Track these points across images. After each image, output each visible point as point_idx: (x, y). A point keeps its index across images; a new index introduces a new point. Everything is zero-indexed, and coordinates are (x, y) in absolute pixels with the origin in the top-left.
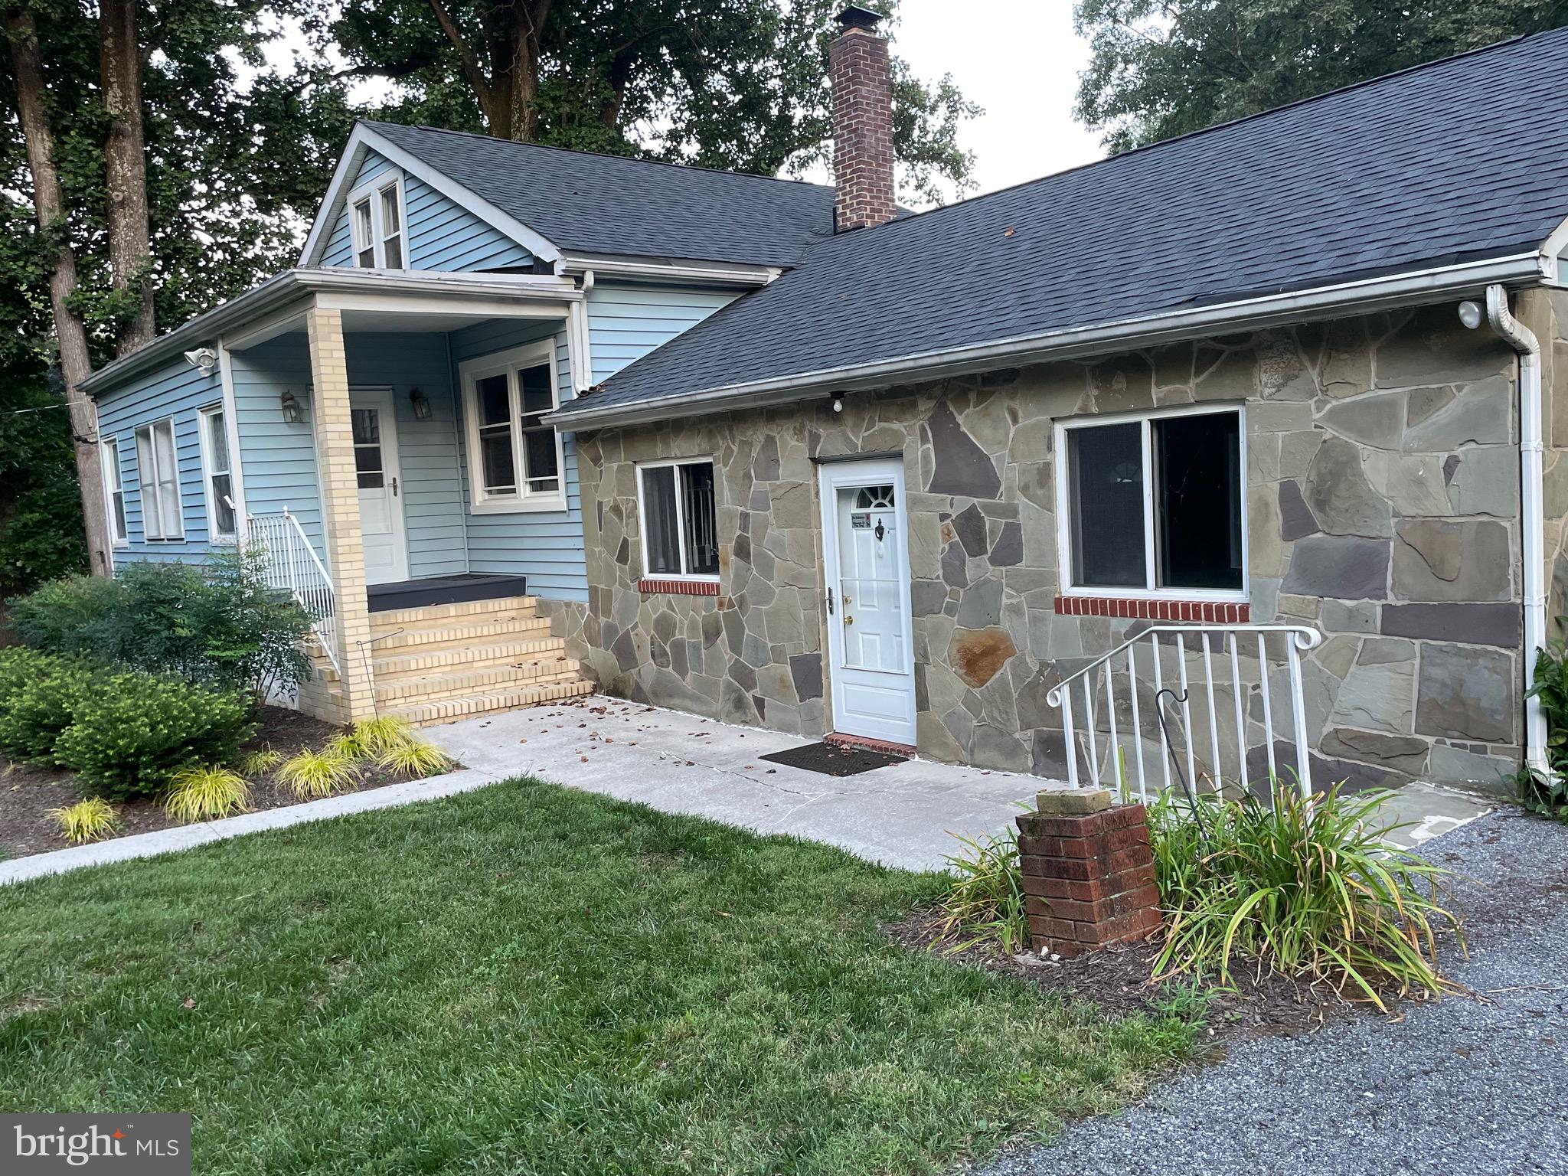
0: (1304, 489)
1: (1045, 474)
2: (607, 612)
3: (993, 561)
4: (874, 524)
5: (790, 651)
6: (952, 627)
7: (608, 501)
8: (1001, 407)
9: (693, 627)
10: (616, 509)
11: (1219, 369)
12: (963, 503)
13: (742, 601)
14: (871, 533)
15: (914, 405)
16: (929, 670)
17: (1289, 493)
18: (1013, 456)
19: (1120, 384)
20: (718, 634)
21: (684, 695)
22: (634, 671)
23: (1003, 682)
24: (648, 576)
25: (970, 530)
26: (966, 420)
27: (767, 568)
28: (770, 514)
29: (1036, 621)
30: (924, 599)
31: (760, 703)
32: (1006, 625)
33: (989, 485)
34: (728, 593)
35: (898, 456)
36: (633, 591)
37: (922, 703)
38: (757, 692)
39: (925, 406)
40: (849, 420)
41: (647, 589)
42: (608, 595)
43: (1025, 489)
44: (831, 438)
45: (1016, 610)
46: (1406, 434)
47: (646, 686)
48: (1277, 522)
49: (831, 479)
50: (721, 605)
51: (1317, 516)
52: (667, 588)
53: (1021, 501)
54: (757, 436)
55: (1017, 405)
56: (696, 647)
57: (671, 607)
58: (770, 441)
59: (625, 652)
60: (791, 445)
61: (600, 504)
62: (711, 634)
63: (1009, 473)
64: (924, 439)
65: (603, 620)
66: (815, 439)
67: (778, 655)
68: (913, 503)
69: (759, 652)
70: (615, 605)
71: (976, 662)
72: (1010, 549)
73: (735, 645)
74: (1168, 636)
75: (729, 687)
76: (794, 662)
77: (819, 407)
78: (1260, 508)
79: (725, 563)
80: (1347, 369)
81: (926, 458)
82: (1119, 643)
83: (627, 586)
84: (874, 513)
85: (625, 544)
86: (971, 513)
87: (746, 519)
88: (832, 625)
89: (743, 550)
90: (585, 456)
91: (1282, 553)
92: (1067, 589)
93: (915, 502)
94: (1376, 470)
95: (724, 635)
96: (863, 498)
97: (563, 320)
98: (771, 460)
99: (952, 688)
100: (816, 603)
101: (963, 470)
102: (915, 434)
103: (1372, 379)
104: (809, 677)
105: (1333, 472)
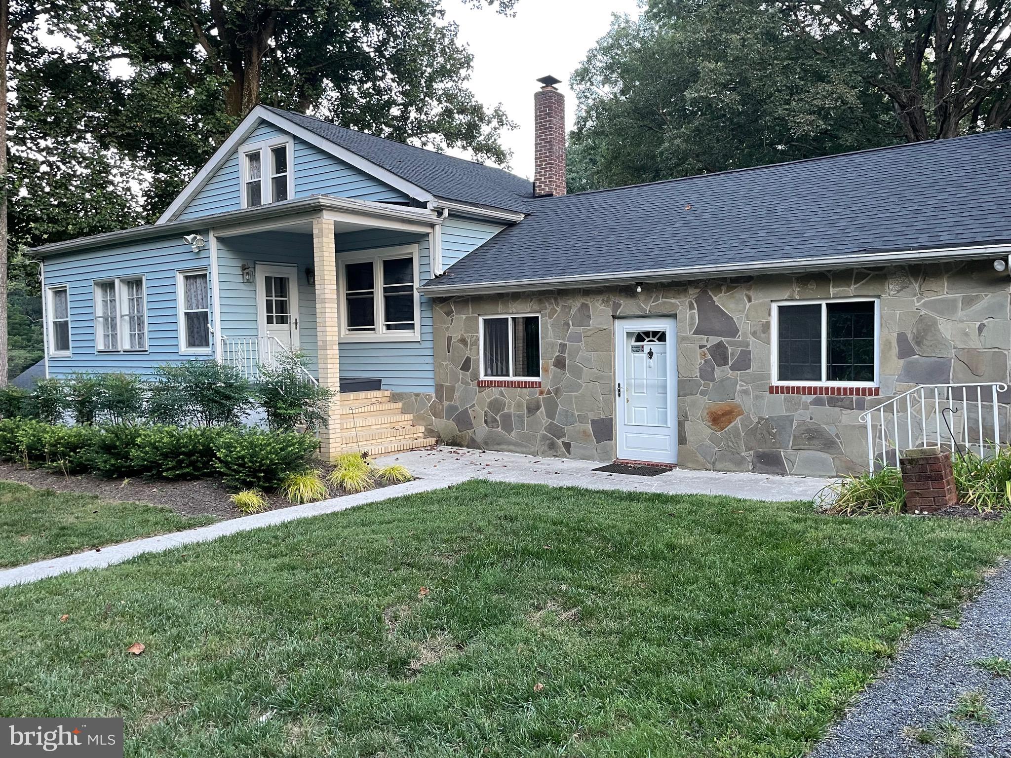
0: (910, 336)
1: (767, 327)
2: (450, 398)
3: (732, 368)
4: (647, 350)
5: (591, 416)
6: (703, 403)
7: (456, 336)
8: (741, 294)
9: (519, 406)
10: (463, 341)
11: (867, 282)
12: (714, 340)
13: (557, 391)
14: (644, 355)
15: (686, 291)
16: (688, 425)
17: (902, 339)
18: (747, 317)
19: (812, 286)
20: (538, 408)
21: (510, 443)
22: (470, 432)
23: (736, 428)
24: (482, 377)
25: (719, 354)
26: (721, 300)
27: (577, 372)
28: (582, 345)
29: (757, 397)
30: (684, 388)
31: (567, 446)
32: (738, 400)
33: (733, 331)
34: (547, 386)
35: (674, 316)
36: (473, 386)
37: (682, 440)
38: (566, 440)
39: (693, 292)
40: (642, 298)
41: (483, 385)
42: (452, 389)
43: (754, 334)
44: (626, 305)
45: (746, 392)
46: (961, 314)
47: (479, 438)
48: (895, 350)
49: (622, 328)
50: (541, 393)
51: (916, 348)
52: (500, 384)
53: (751, 339)
54: (575, 304)
55: (751, 293)
56: (521, 417)
57: (502, 394)
58: (585, 306)
59: (463, 420)
60: (600, 309)
61: (450, 339)
62: (533, 409)
63: (744, 326)
64: (691, 307)
65: (446, 403)
66: (616, 306)
67: (582, 419)
68: (681, 340)
69: (568, 418)
70: (457, 395)
71: (719, 419)
72: (744, 362)
73: (551, 414)
74: (833, 403)
75: (544, 438)
76: (593, 422)
77: (626, 289)
78: (887, 345)
79: (546, 370)
80: (933, 285)
81: (692, 318)
82: (806, 408)
83: (468, 384)
84: (647, 345)
85: (468, 360)
86: (720, 345)
87: (563, 347)
88: (619, 403)
89: (560, 363)
90: (439, 310)
91: (897, 364)
92: (775, 382)
93: (684, 339)
94: (946, 328)
95: (543, 409)
96: (640, 337)
97: (427, 235)
98: (585, 315)
99: (702, 432)
100: (610, 391)
101: (718, 325)
102: (685, 305)
103: (944, 290)
104: (603, 429)
105: (925, 329)
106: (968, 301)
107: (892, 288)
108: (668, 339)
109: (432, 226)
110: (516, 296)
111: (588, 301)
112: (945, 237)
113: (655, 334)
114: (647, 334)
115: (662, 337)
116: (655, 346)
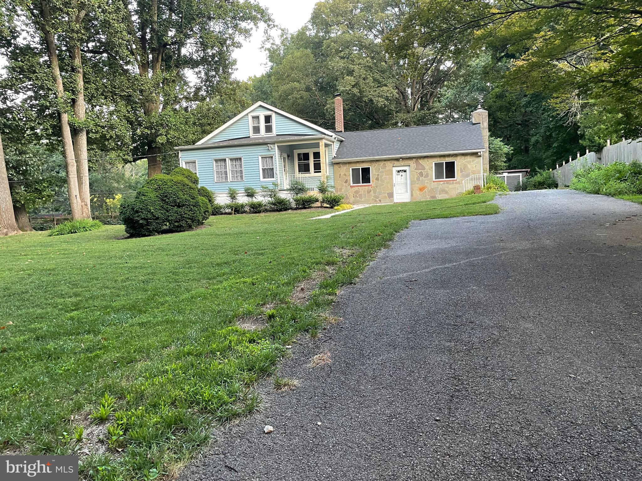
1: (431, 167)
3: (424, 177)
4: (401, 175)
6: (417, 186)
7: (342, 174)
8: (426, 160)
9: (364, 191)
10: (345, 175)
11: (453, 157)
13: (376, 187)
14: (400, 176)
15: (412, 160)
16: (413, 192)
17: (461, 169)
18: (427, 165)
19: (442, 158)
20: (371, 191)
21: (362, 202)
22: (348, 200)
23: (425, 191)
24: (352, 185)
25: (421, 174)
26: (421, 161)
27: (383, 181)
28: (384, 174)
29: (430, 184)
30: (412, 183)
31: (380, 201)
32: (426, 185)
33: (424, 169)
34: (373, 185)
35: (409, 166)
36: (349, 187)
37: (412, 195)
38: (380, 199)
39: (414, 160)
40: (401, 162)
41: (351, 187)
42: (341, 189)
44: (396, 163)
45: (428, 183)
46: (472, 163)
47: (351, 202)
48: (460, 171)
49: (395, 170)
50: (371, 187)
51: (464, 170)
52: (358, 186)
53: (429, 170)
54: (382, 163)
55: (428, 160)
56: (365, 194)
57: (359, 189)
58: (384, 164)
60: (388, 164)
61: (340, 174)
62: (369, 192)
63: (427, 168)
64: (414, 163)
65: (339, 193)
66: (394, 164)
67: (384, 193)
69: (380, 193)
70: (343, 190)
71: (421, 189)
72: (427, 176)
73: (375, 193)
74: (447, 183)
75: (373, 199)
76: (388, 193)
77: (397, 160)
78: (458, 170)
79: (373, 181)
80: (466, 157)
81: (414, 166)
82: (441, 185)
83: (347, 187)
84: (401, 173)
85: (347, 180)
86: (421, 172)
87: (378, 175)
88: (394, 188)
89: (377, 179)
90: (336, 166)
91: (460, 174)
92: (434, 180)
93: (412, 171)
94: (469, 166)
95: (372, 192)
96: (398, 172)
97: (331, 145)
98: (385, 166)
99: (417, 193)
100: (392, 185)
101: (420, 167)
102: (412, 163)
103: (469, 158)
104: (391, 195)
105: (465, 167)
106: (473, 161)
107: (459, 158)
108: (408, 171)
109: (333, 142)
110: (363, 162)
111: (385, 162)
112: (469, 148)
113: (403, 170)
114: (401, 171)
115: (405, 171)
116: (403, 174)
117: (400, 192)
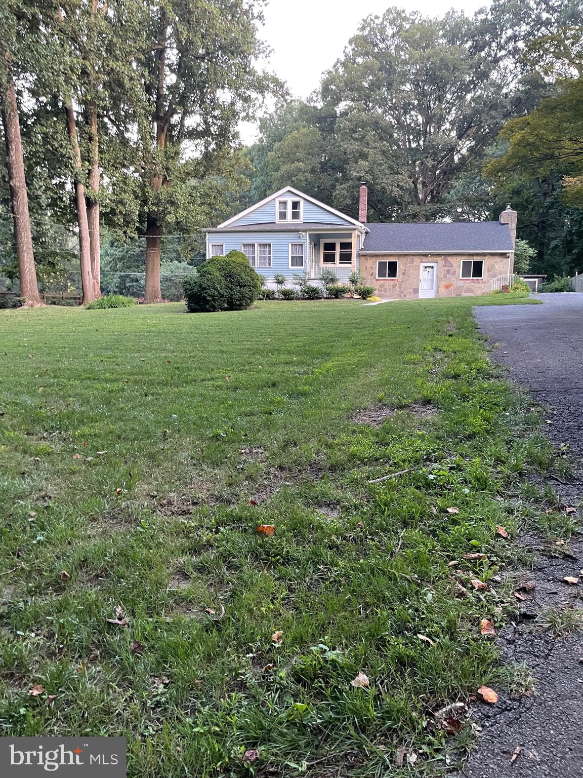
0: (490, 268)
1: (460, 266)
3: (451, 275)
4: (428, 271)
5: (413, 287)
6: (443, 283)
7: (368, 266)
8: (454, 257)
9: (390, 285)
10: (372, 268)
11: (481, 256)
12: (447, 268)
13: (402, 281)
15: (441, 256)
16: (439, 288)
17: (488, 269)
18: (455, 263)
21: (387, 296)
23: (451, 288)
24: (377, 278)
25: (448, 272)
26: (449, 258)
27: (409, 276)
28: (411, 269)
29: (457, 281)
30: (439, 280)
31: (405, 296)
32: (452, 282)
33: (452, 266)
34: (399, 280)
35: (437, 262)
36: (374, 280)
37: (438, 292)
38: (405, 294)
40: (430, 257)
41: (377, 280)
42: (366, 282)
44: (424, 259)
45: (454, 280)
46: (499, 264)
48: (487, 271)
49: (422, 265)
50: (397, 282)
51: (490, 271)
52: (384, 280)
53: (456, 268)
54: (410, 258)
55: (456, 257)
56: (390, 289)
57: (384, 282)
58: (412, 259)
60: (417, 259)
61: (366, 267)
62: (394, 286)
63: (455, 265)
64: (442, 260)
66: (422, 259)
67: (410, 288)
68: (438, 268)
69: (406, 288)
71: (447, 287)
72: (454, 273)
73: (400, 288)
74: (473, 282)
75: (398, 294)
76: (413, 289)
77: (426, 255)
78: (485, 270)
79: (399, 276)
81: (442, 263)
82: (468, 284)
83: (372, 280)
84: (428, 269)
85: (372, 273)
86: (449, 269)
87: (405, 270)
88: (420, 284)
89: (404, 274)
90: (362, 258)
91: (487, 274)
92: (461, 278)
93: (440, 268)
94: (496, 266)
95: (397, 286)
96: (426, 268)
98: (412, 261)
99: (442, 290)
100: (419, 281)
101: (448, 265)
102: (440, 260)
103: (497, 259)
104: (416, 291)
105: (493, 266)
106: (501, 261)
107: (487, 258)
108: (435, 268)
110: (391, 255)
111: (414, 258)
112: (498, 248)
113: (430, 267)
114: (428, 267)
115: (432, 267)
116: (430, 270)
117: (425, 287)
